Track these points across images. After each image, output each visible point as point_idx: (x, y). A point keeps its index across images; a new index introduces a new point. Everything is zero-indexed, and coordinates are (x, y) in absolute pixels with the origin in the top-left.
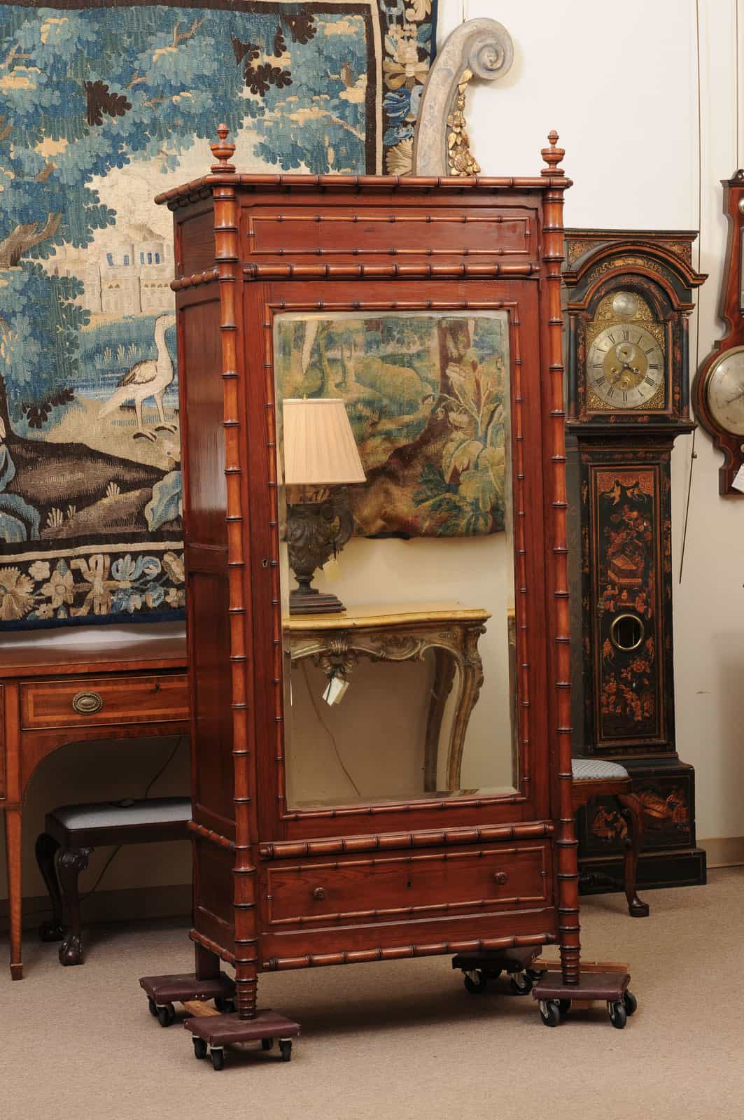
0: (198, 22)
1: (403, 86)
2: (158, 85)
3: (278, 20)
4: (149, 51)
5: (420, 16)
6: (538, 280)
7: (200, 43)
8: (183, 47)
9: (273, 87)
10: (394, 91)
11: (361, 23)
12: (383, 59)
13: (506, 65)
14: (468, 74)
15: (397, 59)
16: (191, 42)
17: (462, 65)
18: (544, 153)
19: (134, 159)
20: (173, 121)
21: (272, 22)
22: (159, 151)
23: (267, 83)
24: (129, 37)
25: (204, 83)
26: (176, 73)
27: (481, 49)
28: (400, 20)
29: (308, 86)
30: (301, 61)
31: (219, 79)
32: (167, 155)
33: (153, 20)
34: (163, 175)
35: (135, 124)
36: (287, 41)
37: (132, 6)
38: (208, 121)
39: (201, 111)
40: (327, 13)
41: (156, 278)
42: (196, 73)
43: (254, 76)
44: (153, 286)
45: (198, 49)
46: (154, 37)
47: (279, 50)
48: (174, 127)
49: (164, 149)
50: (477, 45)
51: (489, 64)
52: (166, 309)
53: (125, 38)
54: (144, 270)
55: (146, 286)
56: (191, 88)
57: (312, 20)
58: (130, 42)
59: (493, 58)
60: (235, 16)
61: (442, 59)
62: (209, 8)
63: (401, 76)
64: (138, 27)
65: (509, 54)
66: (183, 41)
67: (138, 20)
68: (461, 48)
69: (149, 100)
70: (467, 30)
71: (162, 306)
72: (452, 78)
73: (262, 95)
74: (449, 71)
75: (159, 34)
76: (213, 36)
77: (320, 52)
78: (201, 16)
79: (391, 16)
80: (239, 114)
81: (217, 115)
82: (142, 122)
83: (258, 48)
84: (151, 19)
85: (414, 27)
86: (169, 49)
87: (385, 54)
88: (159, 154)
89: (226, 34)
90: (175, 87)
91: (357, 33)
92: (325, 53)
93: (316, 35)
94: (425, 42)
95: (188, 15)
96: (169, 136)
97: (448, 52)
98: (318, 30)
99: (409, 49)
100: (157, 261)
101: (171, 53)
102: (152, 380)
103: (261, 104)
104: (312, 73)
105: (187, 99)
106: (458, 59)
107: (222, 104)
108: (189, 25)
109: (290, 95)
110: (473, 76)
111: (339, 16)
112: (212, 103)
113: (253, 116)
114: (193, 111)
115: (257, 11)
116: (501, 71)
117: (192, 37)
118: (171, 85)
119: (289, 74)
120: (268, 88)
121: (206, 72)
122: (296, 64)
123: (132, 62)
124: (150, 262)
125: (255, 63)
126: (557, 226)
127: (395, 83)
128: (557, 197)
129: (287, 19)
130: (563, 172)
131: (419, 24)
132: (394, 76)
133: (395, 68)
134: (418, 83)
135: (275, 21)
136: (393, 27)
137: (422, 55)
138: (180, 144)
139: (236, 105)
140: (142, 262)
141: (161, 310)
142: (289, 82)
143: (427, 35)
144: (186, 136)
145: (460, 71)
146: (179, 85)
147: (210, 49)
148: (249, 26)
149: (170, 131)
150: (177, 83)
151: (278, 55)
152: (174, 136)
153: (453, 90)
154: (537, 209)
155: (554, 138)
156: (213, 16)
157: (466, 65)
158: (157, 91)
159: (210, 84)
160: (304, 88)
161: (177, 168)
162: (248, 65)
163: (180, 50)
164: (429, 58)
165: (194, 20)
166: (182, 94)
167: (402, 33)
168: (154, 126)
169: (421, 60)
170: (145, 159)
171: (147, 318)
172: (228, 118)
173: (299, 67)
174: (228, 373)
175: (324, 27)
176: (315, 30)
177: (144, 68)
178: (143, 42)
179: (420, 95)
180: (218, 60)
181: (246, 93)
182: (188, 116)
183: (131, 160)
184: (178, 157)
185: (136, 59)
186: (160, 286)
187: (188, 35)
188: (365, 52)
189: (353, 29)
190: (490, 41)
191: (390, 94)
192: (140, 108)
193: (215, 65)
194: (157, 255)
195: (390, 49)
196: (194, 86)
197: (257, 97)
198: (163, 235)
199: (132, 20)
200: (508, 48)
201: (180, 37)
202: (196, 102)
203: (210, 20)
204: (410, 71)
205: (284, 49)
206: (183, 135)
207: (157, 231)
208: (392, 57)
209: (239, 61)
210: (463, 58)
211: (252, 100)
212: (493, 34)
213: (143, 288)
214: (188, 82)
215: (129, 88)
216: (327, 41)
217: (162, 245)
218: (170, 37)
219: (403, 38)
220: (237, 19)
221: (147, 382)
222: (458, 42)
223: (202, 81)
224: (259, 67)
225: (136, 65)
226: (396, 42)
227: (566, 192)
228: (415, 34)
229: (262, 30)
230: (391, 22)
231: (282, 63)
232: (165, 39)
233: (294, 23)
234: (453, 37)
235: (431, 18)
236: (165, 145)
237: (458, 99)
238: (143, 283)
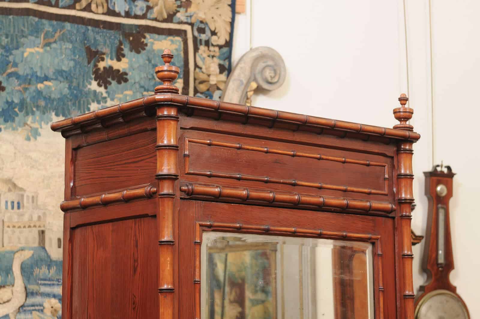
0: (60, 31)
1: (208, 90)
2: (27, 75)
3: (120, 35)
4: (21, 49)
5: (222, 42)
6: (393, 218)
7: (61, 47)
8: (48, 48)
9: (114, 83)
10: (202, 93)
11: (180, 43)
12: (195, 69)
13: (281, 81)
14: (254, 85)
15: (204, 70)
16: (54, 45)
17: (250, 78)
18: (395, 112)
19: (5, 128)
20: (37, 102)
21: (116, 37)
22: (25, 124)
23: (110, 79)
24: (7, 37)
25: (62, 76)
26: (41, 67)
27: (264, 68)
28: (207, 43)
29: (140, 84)
30: (136, 66)
31: (74, 74)
32: (31, 127)
33: (26, 27)
34: (27, 142)
35: (7, 102)
36: (126, 50)
37: (10, 14)
38: (64, 104)
39: (59, 96)
40: (156, 33)
41: (16, 220)
42: (57, 68)
43: (101, 74)
44: (14, 227)
45: (59, 51)
46: (26, 39)
47: (119, 56)
48: (38, 107)
49: (29, 123)
50: (261, 65)
51: (269, 79)
52: (23, 245)
53: (3, 38)
54: (8, 215)
55: (9, 227)
56: (52, 79)
57: (145, 37)
58: (8, 42)
59: (273, 75)
60: (88, 30)
61: (236, 73)
62: (69, 22)
63: (206, 83)
64: (14, 31)
65: (283, 73)
66: (48, 44)
67: (14, 26)
68: (250, 65)
69: (20, 85)
70: (254, 54)
71: (20, 243)
72: (243, 87)
73: (106, 88)
74: (241, 81)
75: (30, 38)
76: (71, 42)
77: (149, 61)
78: (63, 27)
79: (201, 40)
80: (88, 101)
81: (71, 100)
82: (13, 102)
83: (104, 54)
84: (24, 26)
85: (217, 49)
86: (37, 49)
87: (196, 66)
88: (25, 126)
89: (81, 42)
90: (40, 77)
91: (176, 50)
92: (153, 62)
93: (147, 48)
94: (225, 60)
95: (53, 26)
96: (33, 113)
97: (241, 68)
98: (149, 45)
99: (212, 65)
100: (19, 208)
101: (38, 53)
102: (8, 301)
103: (105, 95)
104: (143, 75)
105: (49, 87)
106: (248, 73)
107: (75, 92)
108: (53, 33)
109: (127, 90)
110: (258, 87)
111: (164, 37)
112: (68, 91)
113: (99, 103)
114: (53, 96)
115: (104, 28)
116: (278, 84)
117: (55, 42)
118: (37, 77)
119: (126, 74)
120: (110, 83)
121: (64, 68)
122: (132, 68)
123: (7, 56)
124: (13, 208)
125: (102, 65)
126: (408, 172)
127: (203, 87)
128: (407, 147)
129: (126, 35)
130: (412, 128)
131: (220, 47)
132: (202, 82)
133: (203, 77)
134: (218, 89)
135: (118, 36)
136: (202, 48)
137: (222, 69)
138: (42, 120)
139: (86, 94)
140: (7, 208)
141: (20, 246)
142: (126, 80)
143: (226, 55)
144: (46, 114)
145: (248, 83)
146: (43, 75)
147: (69, 52)
148: (98, 37)
149: (34, 109)
150: (41, 74)
151: (119, 60)
152: (38, 113)
153: (244, 95)
154: (392, 158)
155: (403, 100)
156: (71, 28)
157: (253, 78)
158: (26, 79)
159: (67, 77)
160: (137, 86)
161: (38, 138)
162: (96, 66)
163: (45, 51)
164: (226, 73)
165: (57, 30)
166: (45, 83)
167: (208, 53)
168: (23, 105)
169: (221, 72)
170: (14, 129)
171: (7, 252)
172: (79, 102)
173: (134, 70)
174: (165, 287)
175: (153, 43)
176: (146, 45)
177: (17, 61)
178: (17, 42)
179: (220, 97)
180: (74, 60)
181: (94, 86)
182: (49, 99)
183: (3, 129)
184: (40, 130)
185: (11, 54)
186: (19, 227)
187: (52, 40)
188: (182, 63)
189: (174, 47)
190: (270, 63)
191: (199, 95)
192: (12, 90)
193: (72, 64)
194: (18, 203)
195: (200, 63)
196: (54, 77)
197: (102, 89)
198: (25, 188)
199: (9, 25)
200: (282, 69)
201: (46, 41)
202: (55, 89)
203: (69, 31)
204: (213, 80)
205: (124, 56)
206: (44, 113)
207: (20, 185)
208: (201, 68)
209: (89, 63)
210: (251, 72)
211: (98, 91)
212: (272, 58)
213: (6, 228)
214: (50, 74)
215: (5, 75)
216: (155, 54)
217: (22, 196)
218: (38, 41)
219: (209, 56)
220: (89, 32)
221: (4, 303)
222: (248, 61)
223: (60, 74)
224: (104, 68)
225: (11, 58)
226: (204, 58)
227: (414, 145)
228: (217, 54)
229: (108, 41)
230: (201, 44)
231: (121, 66)
232: (34, 42)
233: (131, 38)
234: (244, 58)
235: (229, 44)
236: (30, 120)
237: (246, 102)
238: (6, 224)
